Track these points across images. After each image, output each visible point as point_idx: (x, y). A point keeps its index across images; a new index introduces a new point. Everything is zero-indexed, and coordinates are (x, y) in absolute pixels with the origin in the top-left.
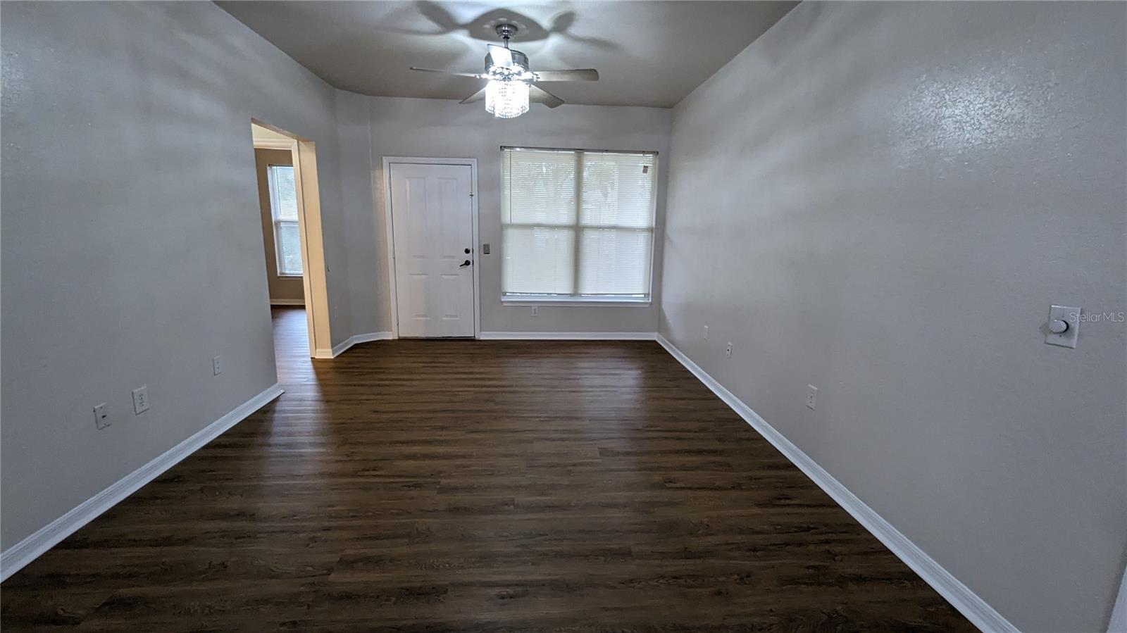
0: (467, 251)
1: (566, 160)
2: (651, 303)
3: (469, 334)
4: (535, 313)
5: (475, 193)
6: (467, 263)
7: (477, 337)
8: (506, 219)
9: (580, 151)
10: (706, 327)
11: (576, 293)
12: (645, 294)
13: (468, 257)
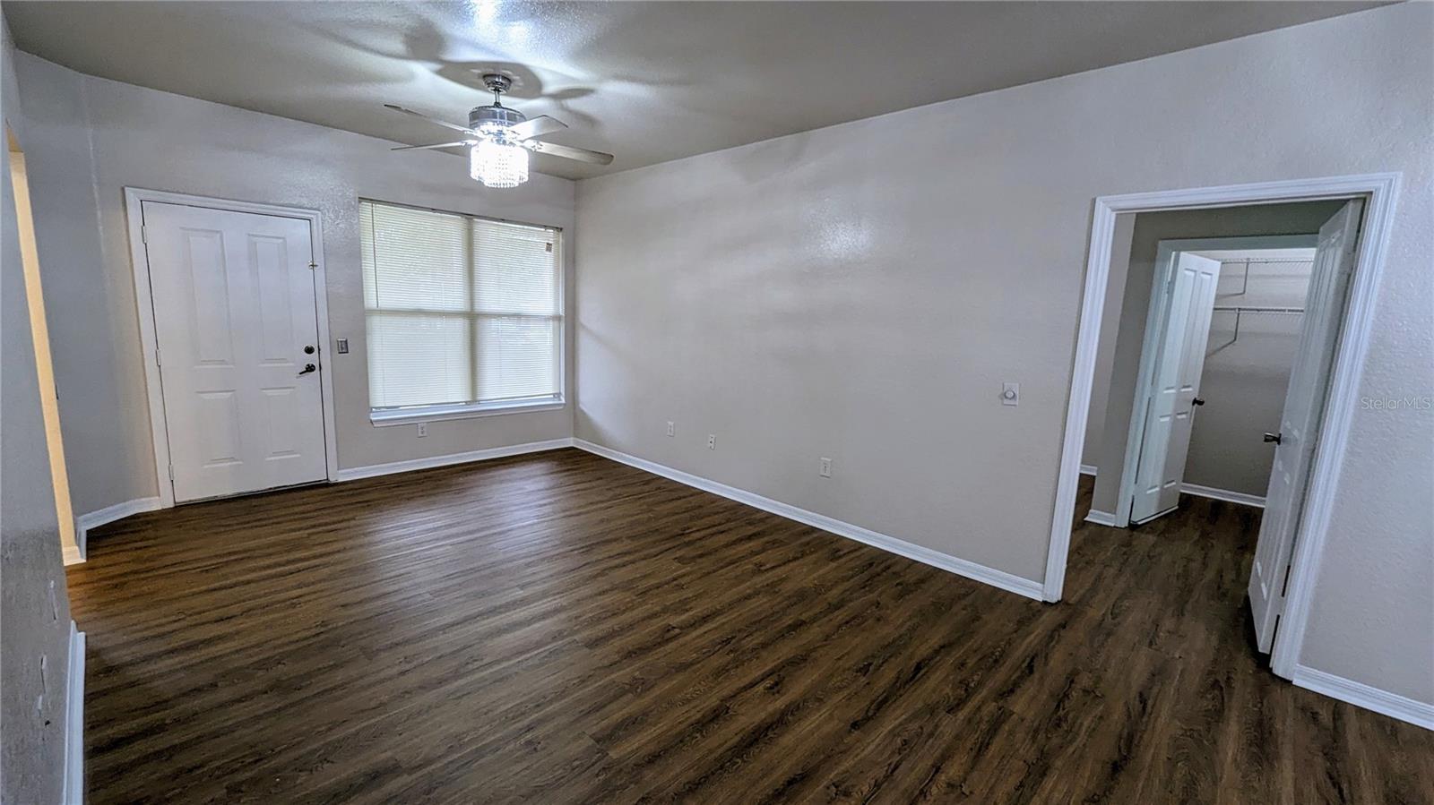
0: (309, 350)
1: (452, 227)
2: (565, 404)
3: (321, 477)
4: (422, 433)
5: (319, 261)
6: (310, 369)
7: (332, 480)
8: (371, 302)
9: (469, 217)
10: (670, 423)
11: (474, 400)
12: (554, 394)
13: (312, 359)
